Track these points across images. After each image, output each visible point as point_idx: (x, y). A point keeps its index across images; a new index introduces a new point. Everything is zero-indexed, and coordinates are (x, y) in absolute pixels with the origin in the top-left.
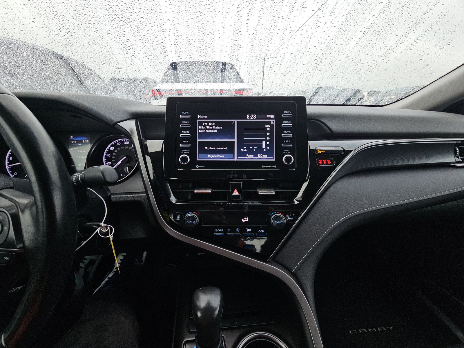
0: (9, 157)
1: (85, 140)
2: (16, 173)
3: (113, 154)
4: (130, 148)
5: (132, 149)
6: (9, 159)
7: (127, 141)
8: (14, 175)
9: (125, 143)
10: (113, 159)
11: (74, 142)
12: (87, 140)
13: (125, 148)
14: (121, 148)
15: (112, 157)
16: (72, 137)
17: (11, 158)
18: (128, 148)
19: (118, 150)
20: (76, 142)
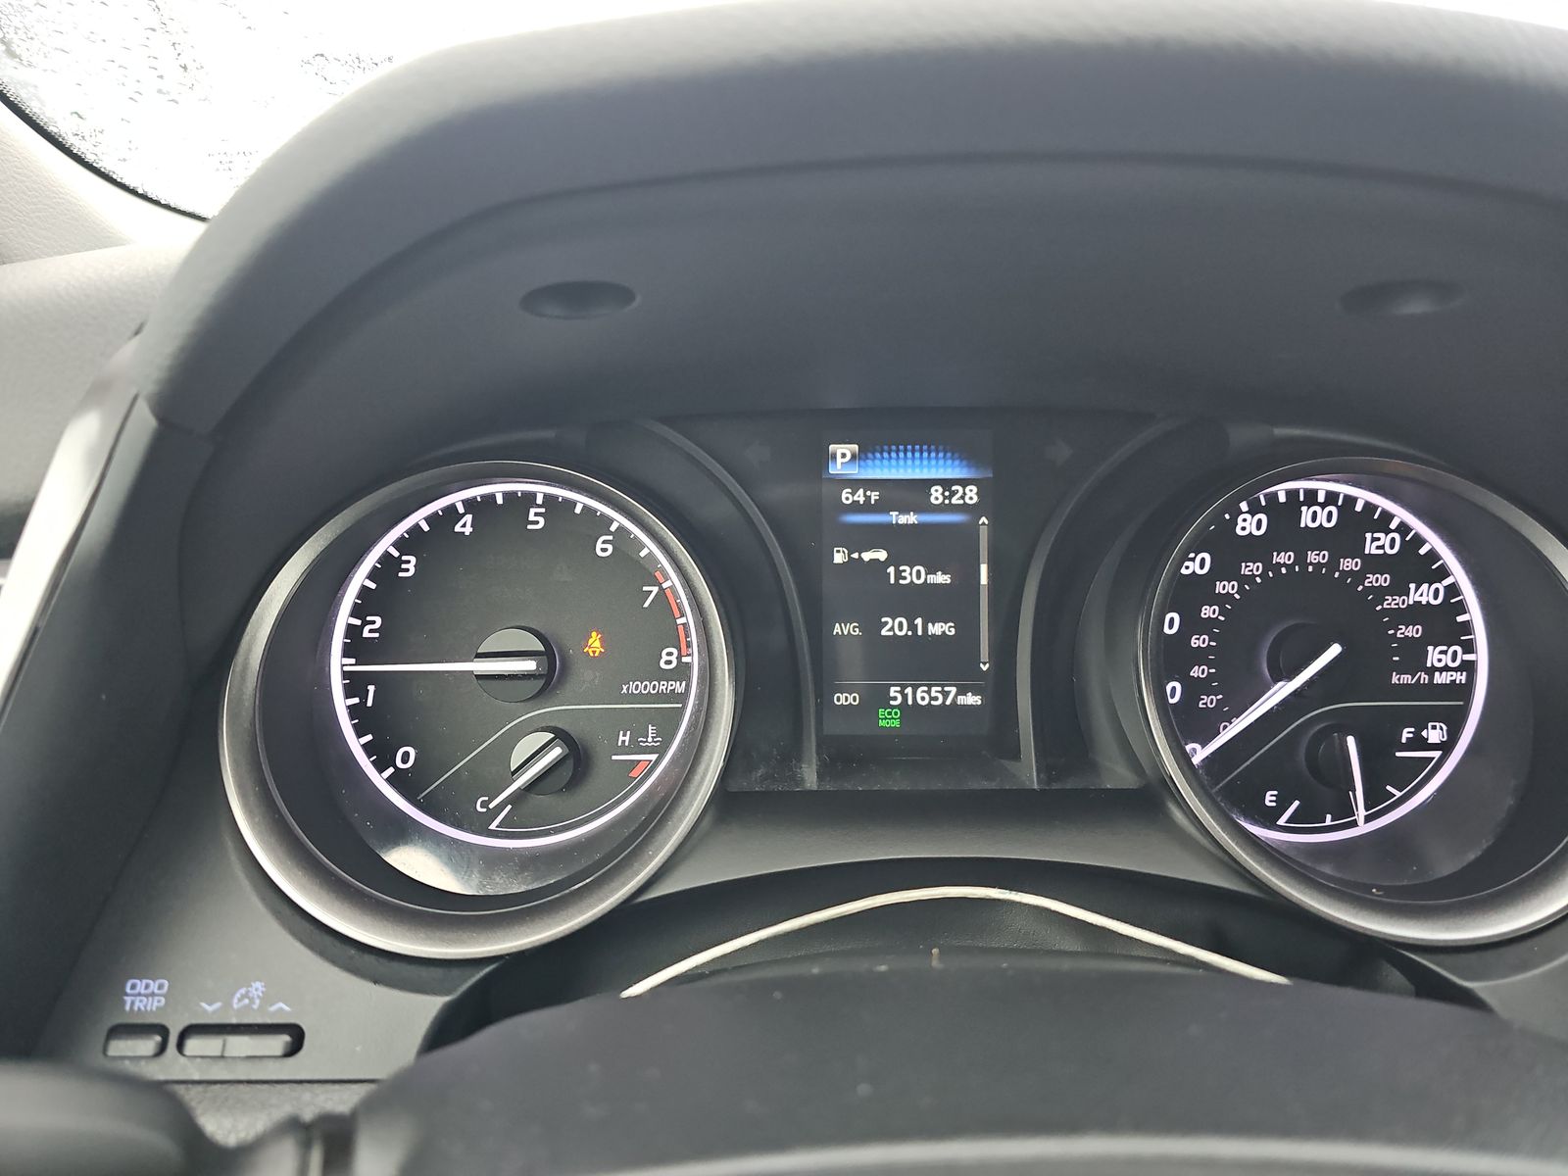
0: (356, 612)
1: (946, 484)
2: (412, 751)
3: (1208, 612)
4: (1349, 564)
5: (1359, 576)
6: (352, 632)
7: (1321, 498)
8: (391, 770)
9: (1306, 519)
10: (1199, 658)
11: (860, 497)
12: (964, 483)
13: (1301, 559)
14: (1269, 565)
15: (1195, 642)
16: (842, 451)
17: (378, 620)
18: (1333, 564)
19: (1243, 580)
20: (874, 496)
